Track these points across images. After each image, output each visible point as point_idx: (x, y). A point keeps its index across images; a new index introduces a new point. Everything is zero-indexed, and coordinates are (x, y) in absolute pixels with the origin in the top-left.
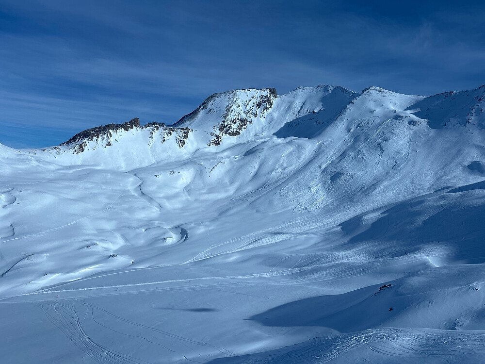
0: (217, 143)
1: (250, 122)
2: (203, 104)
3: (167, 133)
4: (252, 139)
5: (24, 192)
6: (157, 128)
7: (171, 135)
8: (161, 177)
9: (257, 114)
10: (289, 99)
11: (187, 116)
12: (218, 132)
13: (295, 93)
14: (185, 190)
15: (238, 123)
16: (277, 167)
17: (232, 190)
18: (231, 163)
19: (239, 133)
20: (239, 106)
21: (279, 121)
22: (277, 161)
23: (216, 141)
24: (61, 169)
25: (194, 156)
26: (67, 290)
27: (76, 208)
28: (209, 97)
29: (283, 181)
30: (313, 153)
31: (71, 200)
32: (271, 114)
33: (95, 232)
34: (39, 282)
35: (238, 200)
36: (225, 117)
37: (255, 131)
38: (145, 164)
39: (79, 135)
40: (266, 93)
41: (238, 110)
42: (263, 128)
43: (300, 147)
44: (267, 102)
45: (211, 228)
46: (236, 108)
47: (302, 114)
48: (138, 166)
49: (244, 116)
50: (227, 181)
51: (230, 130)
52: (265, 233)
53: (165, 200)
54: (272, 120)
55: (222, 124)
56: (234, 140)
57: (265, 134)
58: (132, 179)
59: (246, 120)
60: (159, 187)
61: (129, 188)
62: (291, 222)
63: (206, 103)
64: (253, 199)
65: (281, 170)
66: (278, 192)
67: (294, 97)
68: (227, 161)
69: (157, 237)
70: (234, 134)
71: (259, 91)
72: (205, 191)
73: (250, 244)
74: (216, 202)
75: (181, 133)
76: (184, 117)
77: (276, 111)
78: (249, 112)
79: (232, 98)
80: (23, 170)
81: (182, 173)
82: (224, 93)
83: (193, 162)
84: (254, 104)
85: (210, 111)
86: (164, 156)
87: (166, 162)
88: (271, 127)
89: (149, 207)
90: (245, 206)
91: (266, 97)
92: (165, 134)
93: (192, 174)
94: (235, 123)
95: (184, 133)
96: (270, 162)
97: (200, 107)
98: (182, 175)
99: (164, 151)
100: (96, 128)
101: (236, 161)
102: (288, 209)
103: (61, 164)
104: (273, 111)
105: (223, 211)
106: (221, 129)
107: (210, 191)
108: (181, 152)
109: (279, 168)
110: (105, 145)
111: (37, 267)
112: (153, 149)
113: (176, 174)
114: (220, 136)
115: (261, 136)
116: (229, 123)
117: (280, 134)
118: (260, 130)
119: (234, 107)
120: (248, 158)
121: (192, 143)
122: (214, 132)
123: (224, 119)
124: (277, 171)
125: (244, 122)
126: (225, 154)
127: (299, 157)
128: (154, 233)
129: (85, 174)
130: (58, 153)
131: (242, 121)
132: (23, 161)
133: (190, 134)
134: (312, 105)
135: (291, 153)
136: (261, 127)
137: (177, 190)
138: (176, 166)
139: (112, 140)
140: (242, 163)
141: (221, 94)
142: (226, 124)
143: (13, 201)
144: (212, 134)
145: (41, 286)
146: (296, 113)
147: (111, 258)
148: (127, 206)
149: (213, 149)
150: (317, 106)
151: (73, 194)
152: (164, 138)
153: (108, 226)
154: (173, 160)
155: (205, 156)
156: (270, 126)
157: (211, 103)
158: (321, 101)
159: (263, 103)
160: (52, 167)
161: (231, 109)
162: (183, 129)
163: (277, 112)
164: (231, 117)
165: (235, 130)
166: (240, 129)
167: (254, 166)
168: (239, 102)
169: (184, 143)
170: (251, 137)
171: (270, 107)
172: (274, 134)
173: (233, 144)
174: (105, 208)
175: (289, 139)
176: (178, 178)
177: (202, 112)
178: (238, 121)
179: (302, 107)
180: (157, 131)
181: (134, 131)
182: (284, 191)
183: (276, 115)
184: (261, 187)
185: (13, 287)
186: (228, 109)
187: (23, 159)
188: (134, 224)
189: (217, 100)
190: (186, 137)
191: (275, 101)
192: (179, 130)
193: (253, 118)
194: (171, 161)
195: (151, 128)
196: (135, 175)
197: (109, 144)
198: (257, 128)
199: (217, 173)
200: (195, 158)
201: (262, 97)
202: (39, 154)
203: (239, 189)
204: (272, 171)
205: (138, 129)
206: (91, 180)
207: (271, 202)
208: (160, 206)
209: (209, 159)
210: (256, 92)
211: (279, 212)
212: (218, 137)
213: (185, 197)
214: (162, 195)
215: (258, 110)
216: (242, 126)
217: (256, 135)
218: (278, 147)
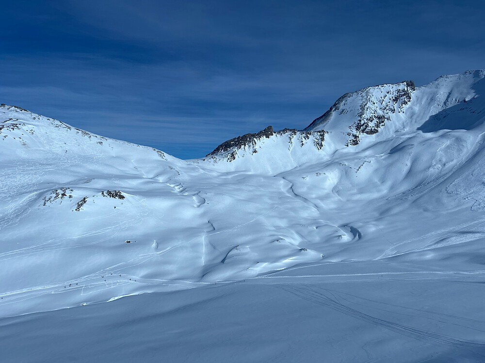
0: (355, 143)
1: (388, 119)
2: (334, 105)
3: (304, 137)
4: (393, 136)
5: (209, 195)
6: (295, 133)
7: (308, 138)
8: (309, 179)
9: (394, 110)
10: (430, 90)
11: (317, 119)
12: (355, 132)
13: (437, 82)
14: (334, 191)
15: (375, 121)
16: (434, 163)
17: (384, 190)
18: (378, 161)
19: (377, 131)
20: (374, 104)
21: (422, 114)
22: (433, 157)
23: (354, 141)
24: (221, 176)
25: (334, 157)
26: (288, 277)
27: (251, 207)
28: (340, 98)
29: (445, 178)
30: (476, 145)
31: (244, 200)
32: (411, 108)
33: (274, 229)
34: (255, 269)
35: (397, 199)
36: (361, 115)
37: (395, 127)
38: (289, 168)
39: (221, 146)
40: (402, 86)
41: (373, 107)
42: (403, 124)
43: (458, 140)
44: (405, 96)
45: (381, 227)
46: (371, 106)
47: (450, 105)
48: (283, 170)
49: (380, 113)
50: (376, 180)
51: (368, 128)
52: (449, 232)
53: (319, 201)
54: (412, 115)
55: (359, 123)
56: (372, 138)
57: (406, 130)
58: (282, 182)
59: (384, 117)
60: (309, 188)
61: (282, 190)
62: (475, 220)
63: (337, 104)
64: (414, 198)
65: (440, 166)
66: (444, 190)
67: (437, 87)
68: (373, 160)
69: (331, 235)
70: (372, 132)
71: (394, 86)
72: (355, 191)
73: (437, 243)
74: (371, 202)
75: (317, 135)
76: (315, 120)
77: (416, 105)
78: (385, 108)
79: (366, 96)
80: (196, 177)
81: (327, 174)
82: (356, 92)
83: (337, 162)
84: (390, 99)
85: (343, 111)
86: (304, 159)
87: (307, 164)
88: (414, 121)
89: (308, 207)
90: (407, 205)
91: (404, 91)
92: (303, 138)
93: (337, 175)
94: (372, 121)
95: (320, 135)
96: (425, 159)
97: (331, 109)
98: (328, 176)
99: (304, 154)
100: (235, 138)
101: (383, 159)
102: (464, 207)
103: (220, 171)
104: (413, 104)
105: (383, 211)
106: (358, 128)
107: (361, 191)
108: (320, 155)
109: (437, 163)
110: (252, 153)
111: (246, 256)
112: (294, 153)
113: (322, 176)
114: (357, 135)
115: (403, 132)
116: (366, 121)
117: (425, 128)
118: (400, 126)
119: (369, 104)
120: (396, 156)
121: (329, 145)
122: (351, 132)
123: (359, 118)
124: (435, 167)
125: (381, 119)
126: (367, 153)
127: (460, 150)
128: (326, 231)
129: (242, 179)
130: (215, 161)
131: (379, 118)
132: (194, 169)
133: (326, 136)
134: (461, 94)
135: (448, 147)
136: (401, 122)
137: (326, 191)
138: (319, 168)
139: (257, 147)
140: (390, 161)
141: (352, 93)
142: (362, 122)
143: (203, 201)
144: (349, 134)
145: (258, 273)
146: (442, 104)
147: (303, 251)
148: (289, 206)
149: (352, 149)
150: (468, 93)
151: (242, 196)
152: (302, 141)
153: (282, 223)
154: (314, 162)
155: (345, 156)
156: (411, 121)
157: (342, 103)
158: (472, 88)
159: (401, 98)
160: (215, 174)
161: (366, 107)
162: (320, 132)
163: (418, 105)
164: (367, 115)
165: (373, 128)
166: (378, 126)
167: (405, 164)
168: (373, 99)
169: (322, 145)
170: (391, 134)
171: (409, 101)
172: (419, 129)
173: (372, 143)
174: (272, 207)
175: (441, 132)
176: (324, 180)
177: (334, 114)
178: (375, 118)
179: (448, 97)
180: (295, 136)
181: (274, 137)
182: (451, 188)
183: (417, 109)
184: (419, 185)
185: (237, 272)
186: (363, 108)
187: (193, 168)
188: (303, 222)
189: (349, 100)
190: (323, 139)
191: (413, 94)
192: (316, 133)
193: (390, 114)
194: (313, 164)
195: (290, 133)
196: (283, 178)
197: (255, 152)
198: (397, 123)
199: (364, 173)
200: (335, 159)
201: (399, 91)
202: (201, 163)
203: (392, 188)
204: (429, 168)
205: (278, 135)
206: (250, 184)
207: (438, 201)
208: (316, 206)
209: (354, 159)
210: (391, 87)
211: (453, 211)
212: (356, 137)
213: (336, 198)
214: (314, 196)
215: (396, 105)
216: (380, 123)
217: (397, 131)
218: (430, 141)
